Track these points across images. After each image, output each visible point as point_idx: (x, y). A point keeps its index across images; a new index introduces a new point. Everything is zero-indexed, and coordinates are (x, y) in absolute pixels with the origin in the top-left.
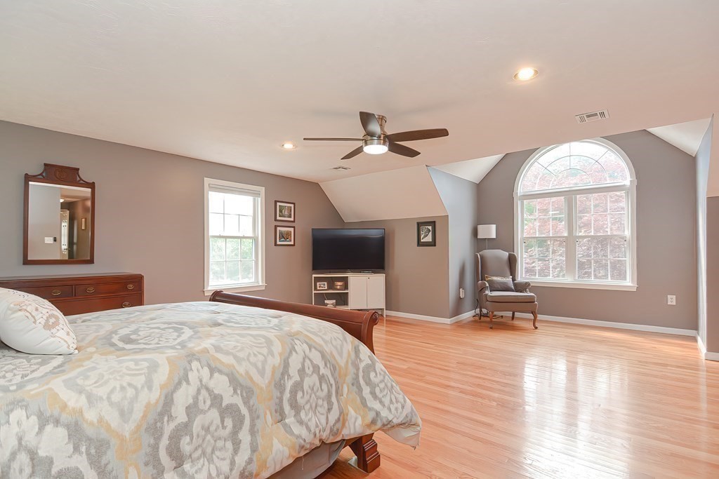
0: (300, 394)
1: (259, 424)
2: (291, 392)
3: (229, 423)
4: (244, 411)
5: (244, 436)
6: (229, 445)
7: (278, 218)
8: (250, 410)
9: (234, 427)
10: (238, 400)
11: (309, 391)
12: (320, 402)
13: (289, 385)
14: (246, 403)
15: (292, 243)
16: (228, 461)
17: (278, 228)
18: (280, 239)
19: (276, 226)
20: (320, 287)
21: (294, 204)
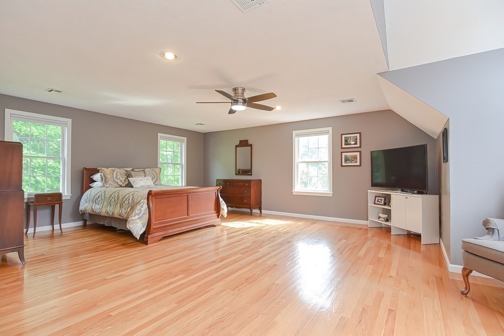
7: (344, 146)
11: (125, 204)
12: (126, 208)
13: (123, 200)
15: (358, 164)
17: (344, 154)
18: (346, 161)
19: (342, 153)
20: (378, 201)
21: (360, 133)
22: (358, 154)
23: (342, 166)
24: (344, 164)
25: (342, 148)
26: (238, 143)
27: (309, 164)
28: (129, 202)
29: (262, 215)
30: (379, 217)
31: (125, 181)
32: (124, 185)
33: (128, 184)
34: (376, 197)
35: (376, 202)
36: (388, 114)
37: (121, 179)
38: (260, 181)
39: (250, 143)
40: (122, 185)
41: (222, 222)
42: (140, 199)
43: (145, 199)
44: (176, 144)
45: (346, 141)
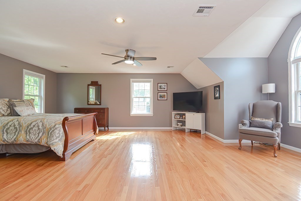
0: (31, 130)
1: (20, 132)
2: (29, 129)
3: (15, 130)
4: (18, 129)
5: (17, 133)
6: (14, 134)
7: (159, 90)
8: (19, 129)
9: (16, 131)
10: (18, 127)
11: (34, 130)
12: (36, 134)
13: (30, 127)
14: (19, 128)
15: (166, 99)
16: (12, 136)
17: (159, 94)
18: (160, 98)
19: (158, 93)
20: (176, 117)
21: (167, 83)
22: (166, 94)
23: (158, 100)
24: (159, 99)
25: (158, 90)
26: (90, 83)
27: (140, 98)
28: (39, 129)
29: (109, 131)
30: (178, 125)
31: (7, 110)
32: (7, 114)
33: (9, 113)
34: (175, 115)
35: (176, 118)
36: (179, 76)
37: (4, 109)
38: (108, 108)
39: (99, 83)
40: (5, 115)
41: (96, 137)
42: (53, 124)
43: (59, 124)
44: (37, 79)
45: (160, 87)
